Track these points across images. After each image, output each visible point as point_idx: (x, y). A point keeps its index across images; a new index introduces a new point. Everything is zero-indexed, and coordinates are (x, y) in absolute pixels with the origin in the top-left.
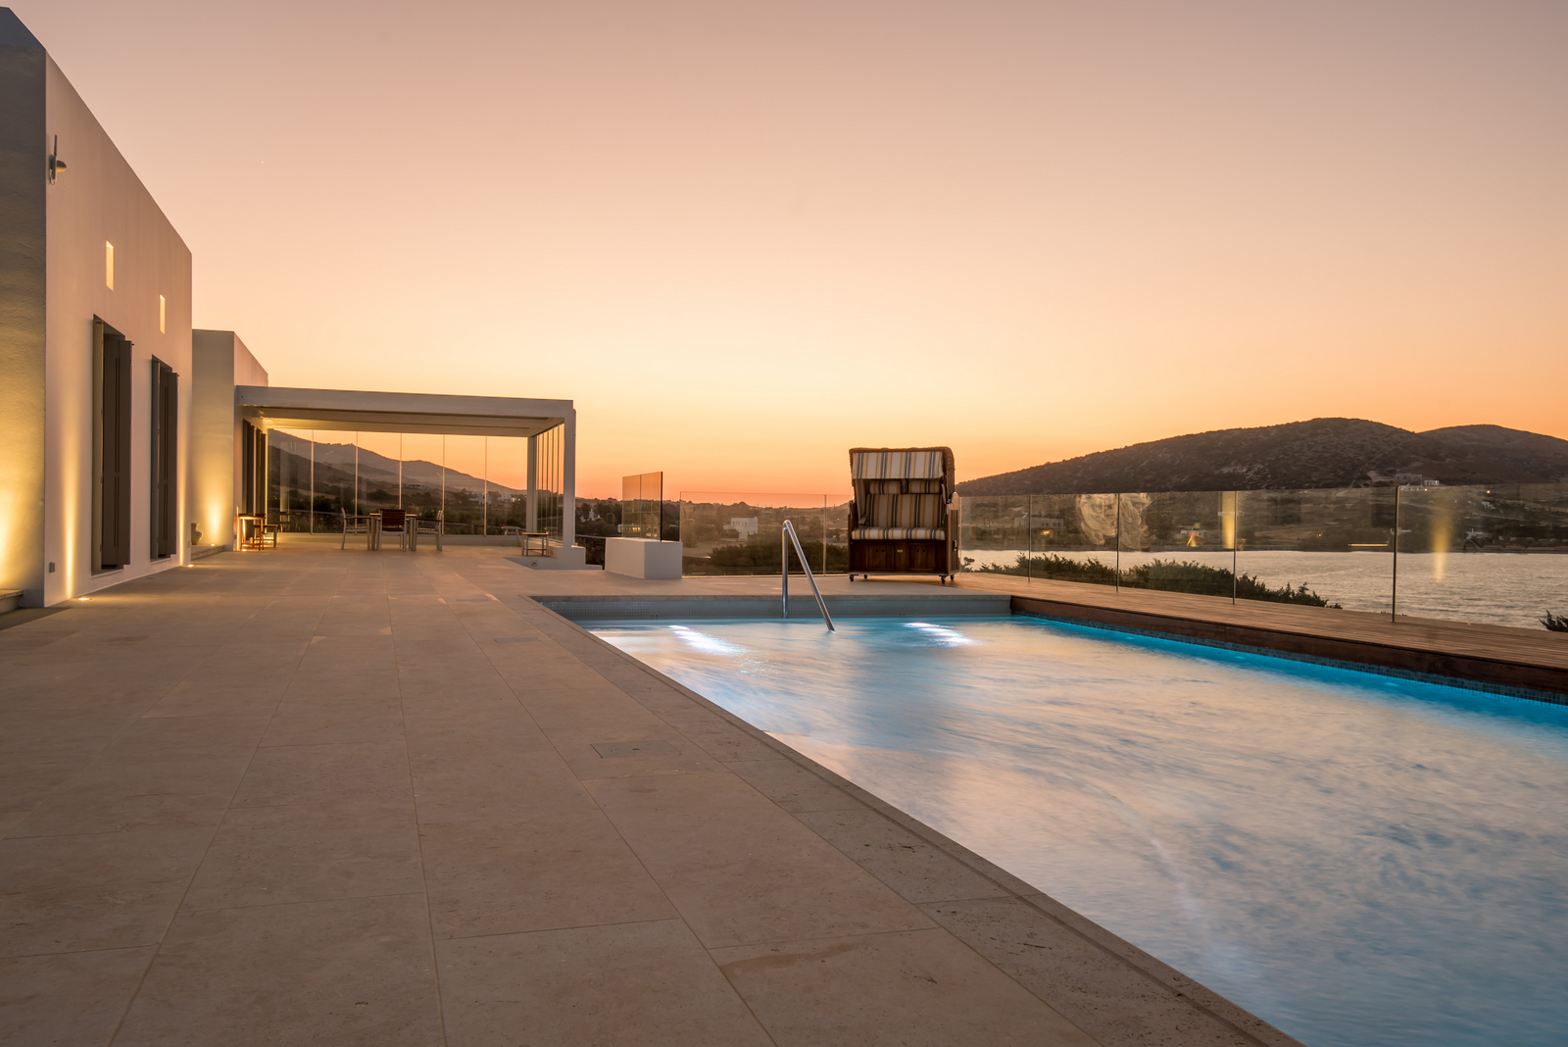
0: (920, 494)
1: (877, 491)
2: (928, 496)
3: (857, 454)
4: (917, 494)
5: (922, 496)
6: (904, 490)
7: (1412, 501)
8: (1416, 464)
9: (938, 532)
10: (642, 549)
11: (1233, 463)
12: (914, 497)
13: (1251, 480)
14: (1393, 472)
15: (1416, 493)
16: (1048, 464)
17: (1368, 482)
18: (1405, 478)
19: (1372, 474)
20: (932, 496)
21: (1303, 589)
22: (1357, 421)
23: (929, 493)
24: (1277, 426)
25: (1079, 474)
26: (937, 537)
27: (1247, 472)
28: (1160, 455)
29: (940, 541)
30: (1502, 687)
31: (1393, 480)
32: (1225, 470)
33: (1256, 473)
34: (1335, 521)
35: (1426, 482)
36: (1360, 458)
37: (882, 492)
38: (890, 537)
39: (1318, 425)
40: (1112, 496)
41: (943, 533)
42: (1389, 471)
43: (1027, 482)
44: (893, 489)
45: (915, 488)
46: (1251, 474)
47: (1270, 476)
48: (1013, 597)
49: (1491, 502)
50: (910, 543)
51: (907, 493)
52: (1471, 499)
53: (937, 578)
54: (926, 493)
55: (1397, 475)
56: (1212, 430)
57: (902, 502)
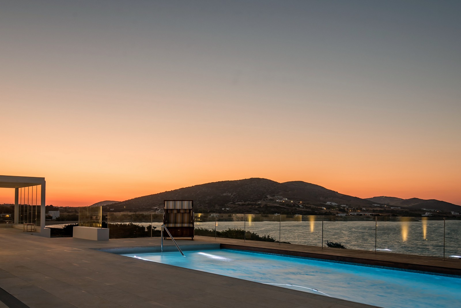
0: (183, 213)
1: (170, 212)
2: (186, 214)
3: (166, 201)
4: (182, 213)
5: (184, 214)
6: (178, 212)
7: (280, 205)
8: (281, 193)
9: (191, 225)
10: (96, 231)
11: (227, 192)
12: (181, 214)
13: (232, 198)
14: (274, 196)
15: (281, 202)
16: (166, 192)
17: (267, 199)
18: (278, 197)
19: (268, 196)
20: (187, 214)
21: (268, 236)
22: (263, 179)
23: (186, 213)
24: (240, 180)
25: (177, 195)
26: (191, 226)
27: (231, 195)
28: (203, 189)
29: (191, 227)
30: (356, 264)
31: (274, 198)
32: (224, 194)
33: (234, 195)
34: (258, 211)
35: (284, 199)
36: (265, 191)
37: (172, 213)
38: (176, 226)
39: (252, 180)
40: (243, 214)
41: (192, 225)
42: (273, 195)
43: (159, 198)
44: (175, 212)
45: (182, 211)
46: (232, 196)
47: (238, 197)
48: (221, 244)
49: (302, 205)
50: (182, 228)
51: (179, 213)
52: (296, 204)
53: (191, 238)
54: (185, 213)
55: (275, 197)
56: (220, 181)
57: (178, 216)
